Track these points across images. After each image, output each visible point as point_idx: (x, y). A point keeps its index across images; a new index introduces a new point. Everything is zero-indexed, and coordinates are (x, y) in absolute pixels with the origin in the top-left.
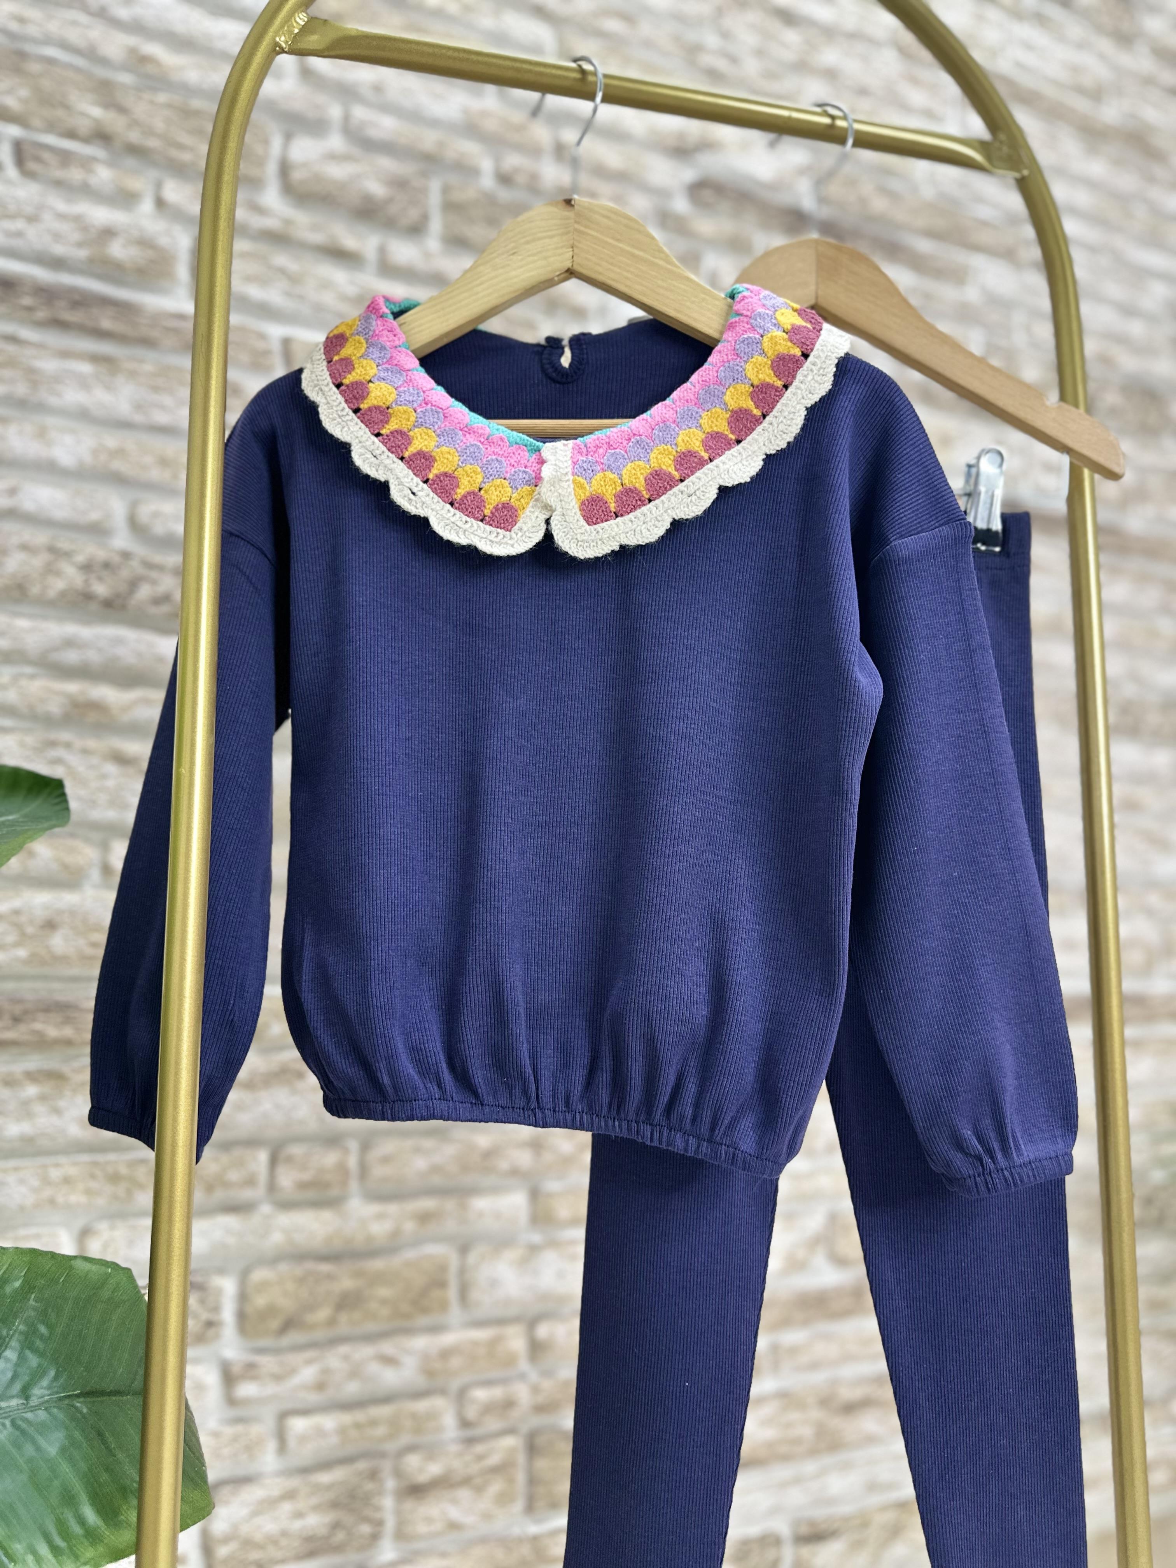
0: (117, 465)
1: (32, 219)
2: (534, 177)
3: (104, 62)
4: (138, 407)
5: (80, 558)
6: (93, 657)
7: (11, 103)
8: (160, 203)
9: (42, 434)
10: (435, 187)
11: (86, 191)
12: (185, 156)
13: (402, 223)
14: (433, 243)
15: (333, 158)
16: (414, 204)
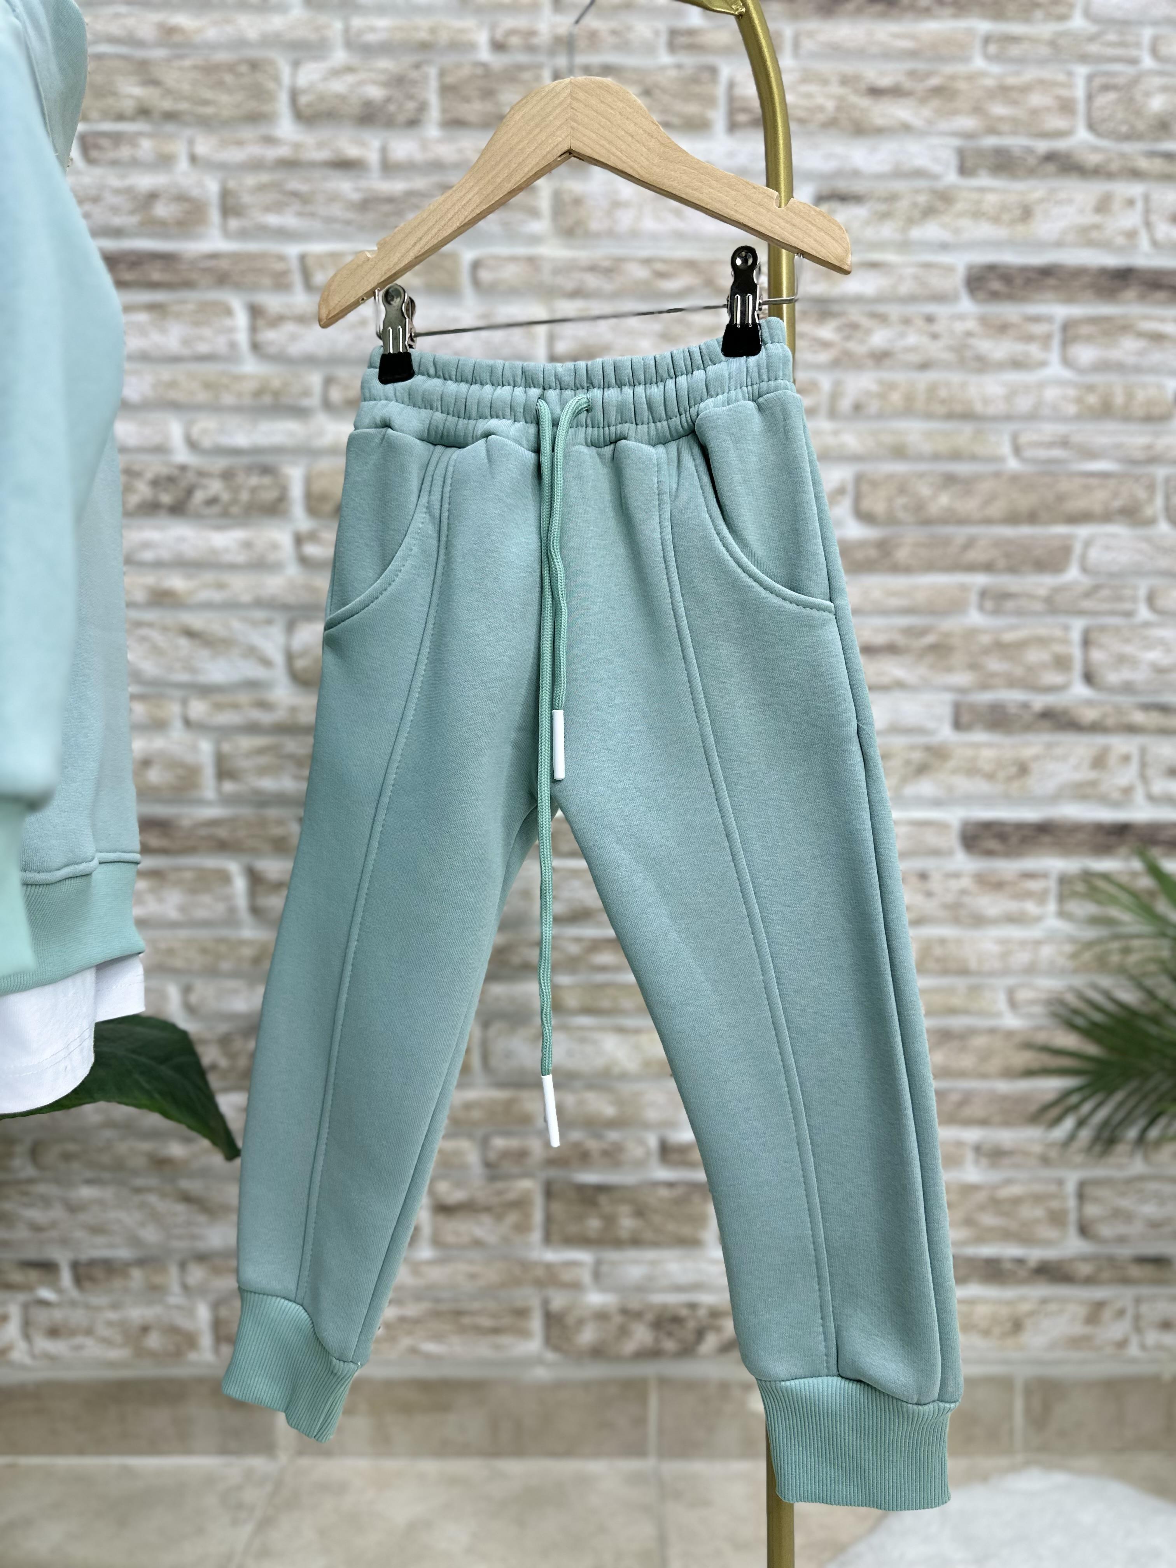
0: (173, 395)
1: (97, 199)
2: (529, 34)
3: (139, 43)
4: (186, 342)
5: (149, 475)
6: (165, 555)
8: (193, 159)
10: (432, 72)
11: (135, 163)
12: (209, 110)
13: (401, 118)
14: (432, 131)
15: (336, 73)
16: (411, 97)
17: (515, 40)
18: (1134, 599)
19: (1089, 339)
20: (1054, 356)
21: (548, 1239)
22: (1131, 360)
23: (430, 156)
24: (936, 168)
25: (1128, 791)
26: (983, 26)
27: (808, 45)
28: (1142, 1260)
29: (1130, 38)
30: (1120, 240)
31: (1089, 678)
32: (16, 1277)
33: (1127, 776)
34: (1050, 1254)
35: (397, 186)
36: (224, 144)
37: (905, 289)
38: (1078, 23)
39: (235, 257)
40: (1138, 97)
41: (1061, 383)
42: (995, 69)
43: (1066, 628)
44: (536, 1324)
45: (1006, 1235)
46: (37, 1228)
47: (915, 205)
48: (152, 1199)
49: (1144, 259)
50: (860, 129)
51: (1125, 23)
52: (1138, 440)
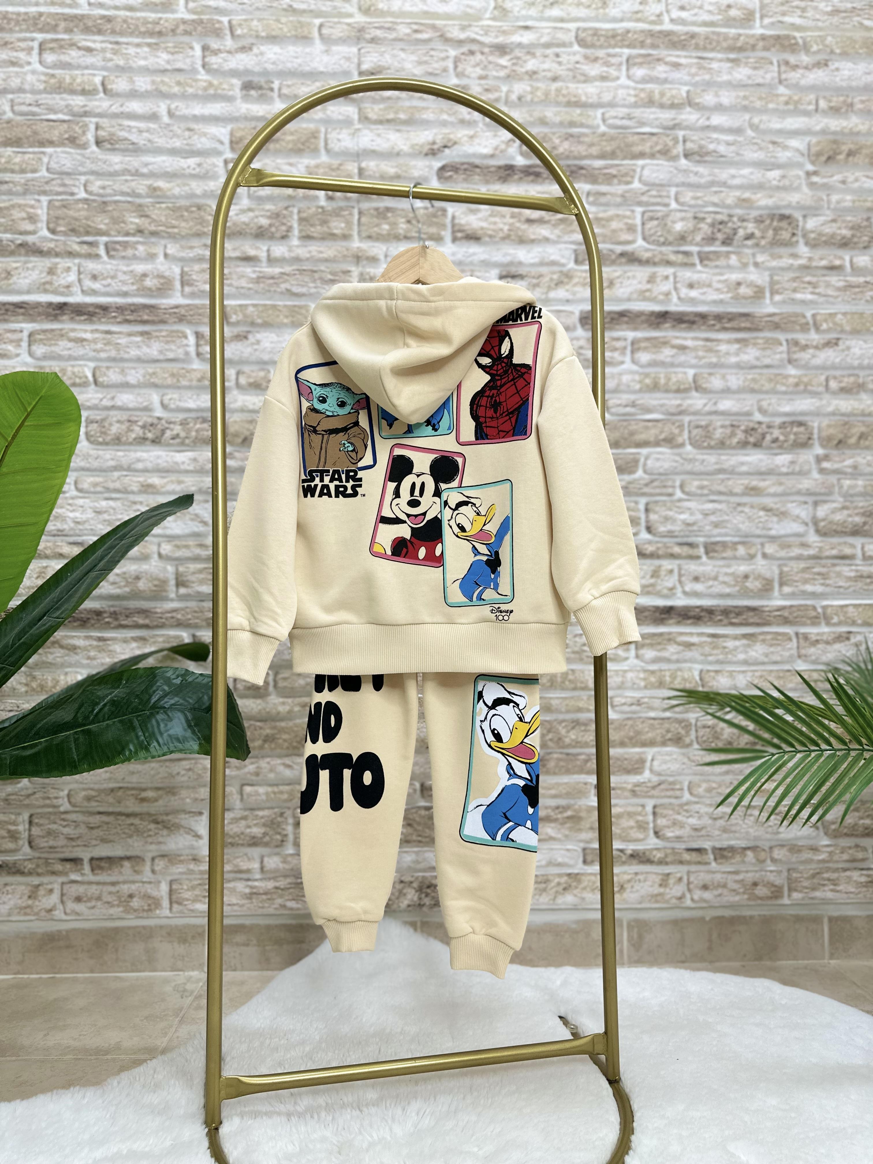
0: (154, 380)
1: (113, 277)
3: (139, 196)
4: (161, 352)
5: (140, 423)
6: (149, 465)
7: (102, 227)
8: (166, 255)
9: (123, 371)
10: (295, 211)
11: (135, 258)
12: (176, 230)
13: (278, 235)
14: (295, 242)
15: (243, 211)
16: (284, 224)
18: (674, 487)
19: (645, 349)
20: (628, 358)
22: (668, 360)
23: (293, 255)
24: (563, 261)
25: (672, 589)
26: (588, 186)
28: (689, 850)
29: (664, 194)
30: (661, 297)
31: (650, 528)
32: (59, 867)
33: (671, 581)
34: (639, 847)
35: (277, 270)
36: (182, 247)
38: (636, 185)
39: (189, 307)
40: (669, 224)
41: (631, 372)
43: (638, 502)
46: (70, 839)
47: (551, 280)
48: (137, 821)
49: (675, 306)
50: (522, 241)
51: (661, 185)
52: (673, 402)
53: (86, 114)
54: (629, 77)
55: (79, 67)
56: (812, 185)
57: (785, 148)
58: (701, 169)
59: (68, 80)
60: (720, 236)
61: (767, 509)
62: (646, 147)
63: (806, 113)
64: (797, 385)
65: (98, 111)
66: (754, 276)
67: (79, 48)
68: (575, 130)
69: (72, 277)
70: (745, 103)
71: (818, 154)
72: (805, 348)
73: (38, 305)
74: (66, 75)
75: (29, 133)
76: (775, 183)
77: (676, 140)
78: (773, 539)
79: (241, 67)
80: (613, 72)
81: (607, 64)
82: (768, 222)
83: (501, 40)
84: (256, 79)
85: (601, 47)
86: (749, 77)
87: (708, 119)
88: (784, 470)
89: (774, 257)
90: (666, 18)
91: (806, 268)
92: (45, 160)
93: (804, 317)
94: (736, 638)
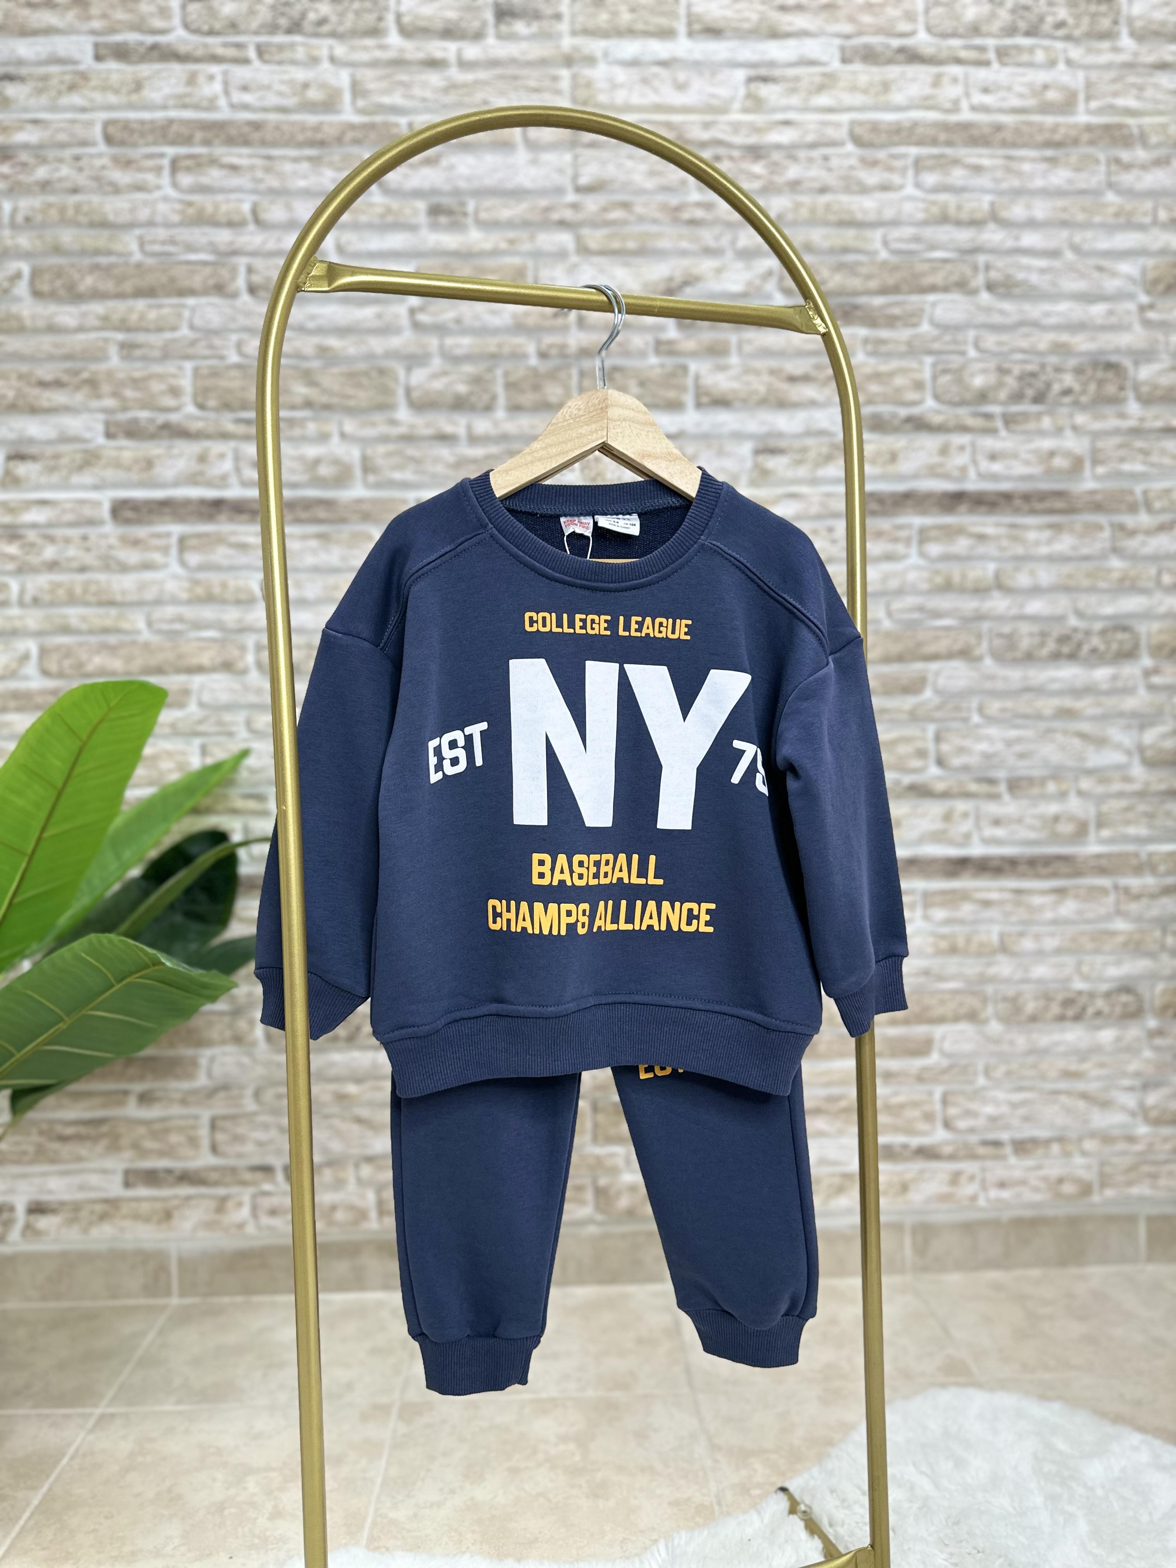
2: (563, 347)
3: (304, 358)
8: (343, 436)
10: (499, 372)
11: (304, 439)
12: (352, 403)
13: (480, 405)
14: (500, 413)
15: (435, 376)
16: (486, 391)
17: (554, 352)
18: (969, 710)
19: (937, 540)
20: (914, 550)
21: (595, 1140)
22: (964, 552)
23: (499, 430)
25: (967, 836)
26: (862, 332)
27: (747, 348)
28: (985, 1143)
29: (960, 337)
30: (956, 473)
31: (940, 762)
32: (248, 1176)
33: (966, 826)
34: (925, 1141)
36: (363, 424)
37: (814, 510)
38: (925, 328)
39: (374, 501)
40: (966, 377)
41: (918, 568)
42: (872, 361)
43: (924, 730)
44: (589, 1195)
45: (896, 1129)
46: (260, 1144)
48: (337, 1122)
49: (972, 485)
50: (782, 404)
51: (957, 328)
52: (970, 605)
53: (235, 253)
54: (918, 185)
55: (222, 191)
56: (1147, 324)
57: (1114, 274)
58: (1007, 306)
59: (209, 209)
60: (1030, 393)
61: (1083, 736)
62: (938, 279)
63: (1141, 228)
64: (1122, 580)
65: (249, 248)
66: (1073, 443)
67: (223, 166)
68: (850, 258)
69: (227, 466)
70: (1065, 216)
71: (1156, 282)
72: (1132, 533)
73: (187, 502)
74: (205, 201)
75: (164, 279)
76: (1099, 321)
77: (975, 269)
78: (1089, 772)
79: (426, 185)
80: (896, 179)
81: (890, 169)
82: (1089, 372)
83: (753, 140)
84: (445, 201)
85: (883, 146)
86: (1070, 181)
87: (1017, 238)
88: (1105, 686)
89: (1097, 417)
90: (964, 105)
91: (1136, 432)
92: (186, 314)
93: (1131, 492)
94: (1043, 892)
